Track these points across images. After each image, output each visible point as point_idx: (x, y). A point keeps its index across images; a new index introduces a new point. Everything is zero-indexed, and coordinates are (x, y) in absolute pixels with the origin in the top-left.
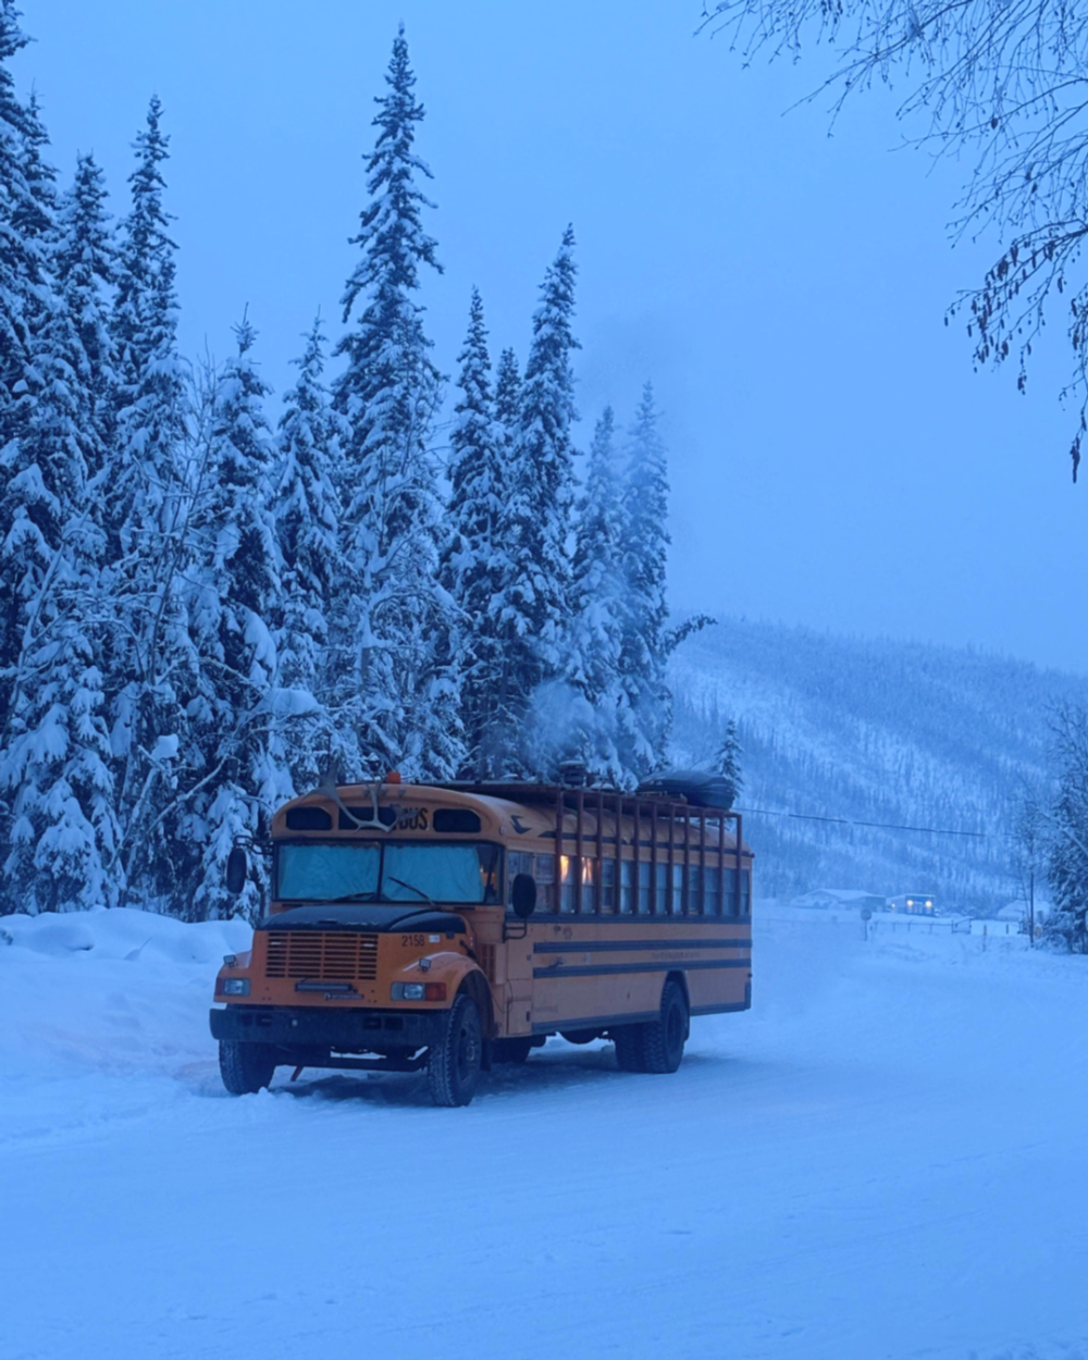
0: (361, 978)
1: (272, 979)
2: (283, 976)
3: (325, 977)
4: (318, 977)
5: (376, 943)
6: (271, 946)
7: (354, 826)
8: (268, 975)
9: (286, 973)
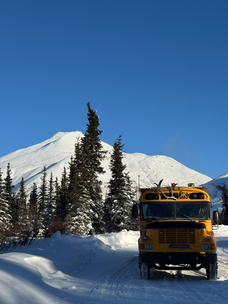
0: (190, 243)
1: (161, 244)
2: (164, 243)
3: (178, 243)
4: (176, 243)
5: (194, 232)
6: (159, 234)
7: (166, 198)
8: (159, 243)
9: (165, 242)
